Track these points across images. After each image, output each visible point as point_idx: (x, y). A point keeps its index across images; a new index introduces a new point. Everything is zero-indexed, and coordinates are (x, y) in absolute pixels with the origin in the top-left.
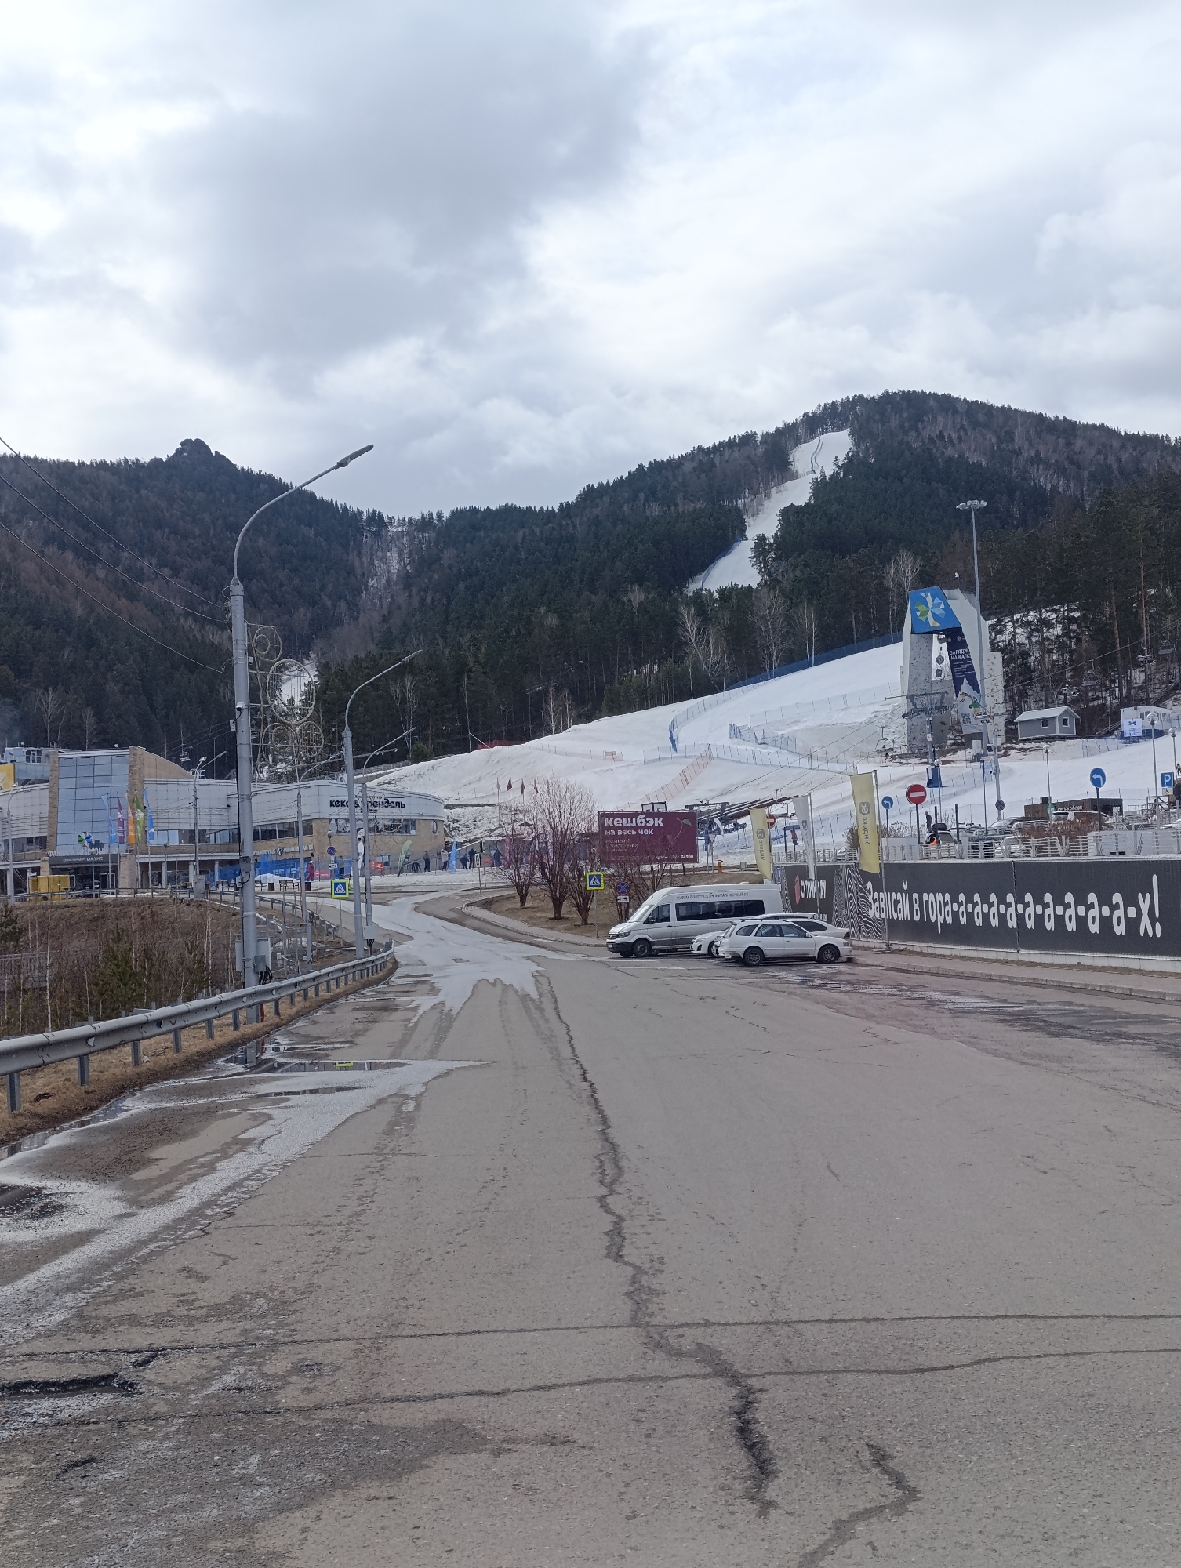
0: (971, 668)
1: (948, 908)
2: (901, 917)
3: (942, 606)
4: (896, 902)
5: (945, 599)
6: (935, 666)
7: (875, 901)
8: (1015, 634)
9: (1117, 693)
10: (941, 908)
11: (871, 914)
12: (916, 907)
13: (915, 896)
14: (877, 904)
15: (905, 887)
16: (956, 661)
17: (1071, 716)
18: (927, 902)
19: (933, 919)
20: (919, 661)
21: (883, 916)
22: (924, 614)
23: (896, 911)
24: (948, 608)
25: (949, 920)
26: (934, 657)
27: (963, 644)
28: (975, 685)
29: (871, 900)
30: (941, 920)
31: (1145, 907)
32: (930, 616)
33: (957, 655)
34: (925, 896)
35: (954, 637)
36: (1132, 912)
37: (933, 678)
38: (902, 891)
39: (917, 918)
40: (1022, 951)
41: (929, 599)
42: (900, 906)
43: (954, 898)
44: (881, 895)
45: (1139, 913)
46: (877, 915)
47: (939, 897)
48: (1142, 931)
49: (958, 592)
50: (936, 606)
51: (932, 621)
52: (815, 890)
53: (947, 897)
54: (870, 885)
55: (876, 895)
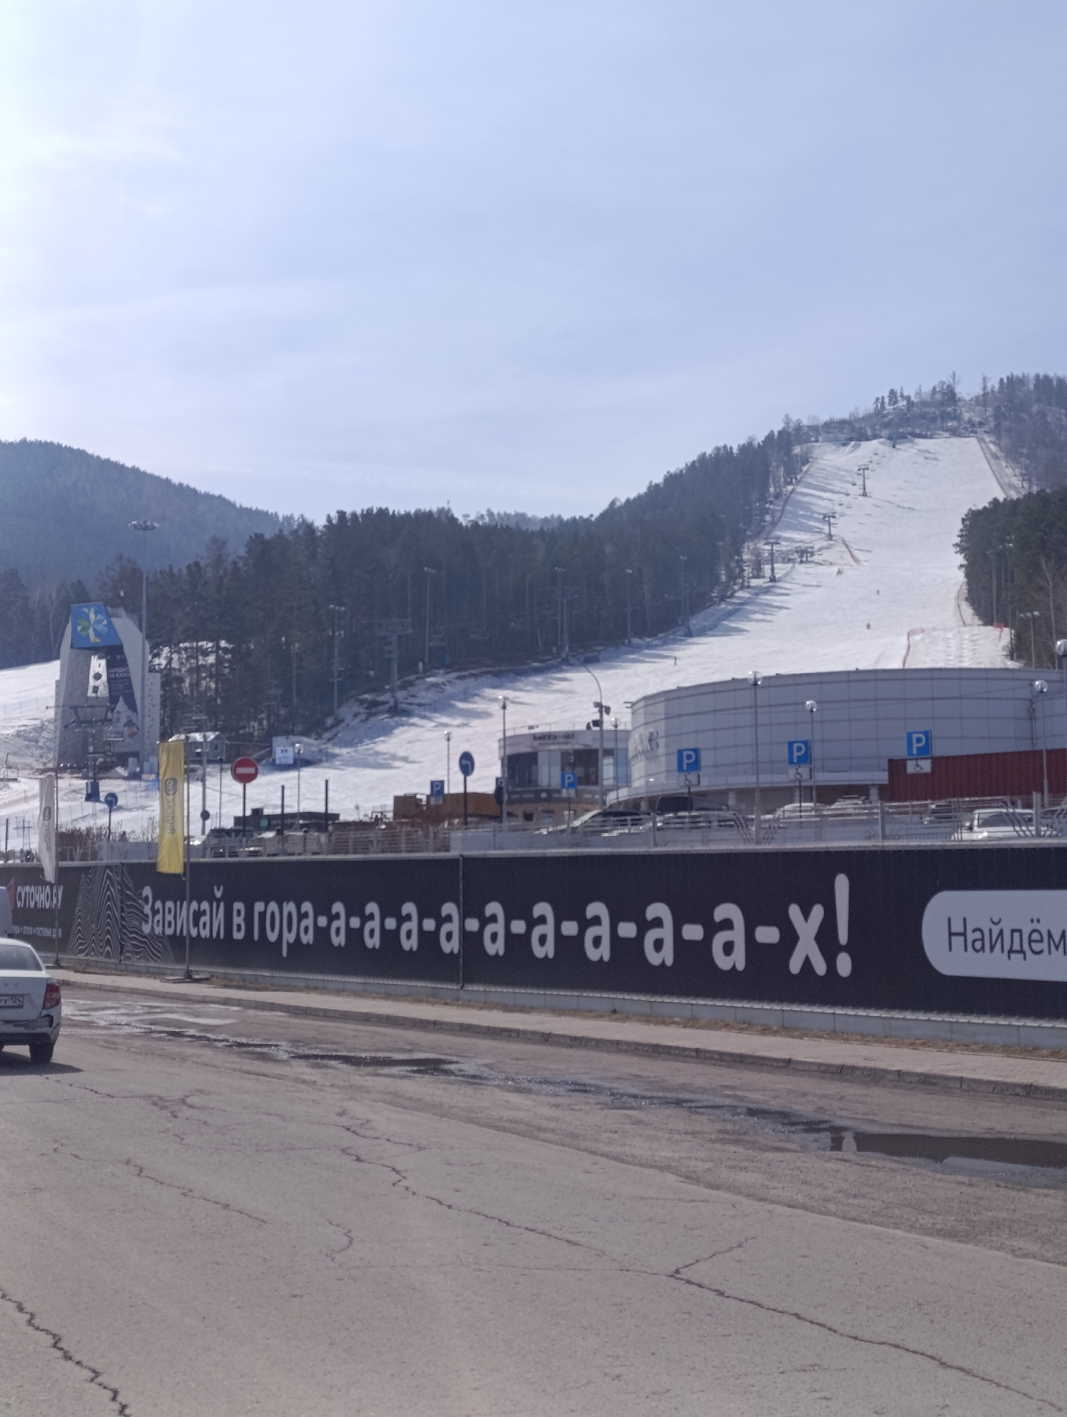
0: (130, 687)
1: (309, 922)
2: (205, 933)
3: (105, 623)
4: (198, 915)
5: (108, 617)
6: (92, 682)
7: (155, 912)
9: (265, 723)
10: (292, 924)
11: (146, 929)
12: (238, 920)
13: (238, 906)
14: (159, 917)
15: (218, 894)
16: (113, 679)
17: (222, 741)
18: (262, 915)
19: (272, 937)
20: (73, 682)
21: (169, 931)
22: (85, 629)
23: (196, 924)
24: (111, 625)
25: (308, 939)
26: (92, 674)
27: (123, 663)
28: (132, 705)
29: (147, 909)
30: (289, 937)
31: (806, 926)
32: (91, 631)
33: (116, 673)
34: (259, 907)
35: (114, 655)
36: (768, 935)
37: (90, 693)
38: (211, 899)
39: (238, 936)
40: (470, 987)
41: (92, 616)
42: (205, 919)
43: (323, 908)
44: (170, 904)
45: (790, 937)
46: (158, 930)
47: (290, 907)
48: (795, 966)
49: (122, 611)
50: (98, 622)
51: (92, 637)
52: (43, 897)
53: (307, 907)
54: (147, 891)
55: (158, 905)
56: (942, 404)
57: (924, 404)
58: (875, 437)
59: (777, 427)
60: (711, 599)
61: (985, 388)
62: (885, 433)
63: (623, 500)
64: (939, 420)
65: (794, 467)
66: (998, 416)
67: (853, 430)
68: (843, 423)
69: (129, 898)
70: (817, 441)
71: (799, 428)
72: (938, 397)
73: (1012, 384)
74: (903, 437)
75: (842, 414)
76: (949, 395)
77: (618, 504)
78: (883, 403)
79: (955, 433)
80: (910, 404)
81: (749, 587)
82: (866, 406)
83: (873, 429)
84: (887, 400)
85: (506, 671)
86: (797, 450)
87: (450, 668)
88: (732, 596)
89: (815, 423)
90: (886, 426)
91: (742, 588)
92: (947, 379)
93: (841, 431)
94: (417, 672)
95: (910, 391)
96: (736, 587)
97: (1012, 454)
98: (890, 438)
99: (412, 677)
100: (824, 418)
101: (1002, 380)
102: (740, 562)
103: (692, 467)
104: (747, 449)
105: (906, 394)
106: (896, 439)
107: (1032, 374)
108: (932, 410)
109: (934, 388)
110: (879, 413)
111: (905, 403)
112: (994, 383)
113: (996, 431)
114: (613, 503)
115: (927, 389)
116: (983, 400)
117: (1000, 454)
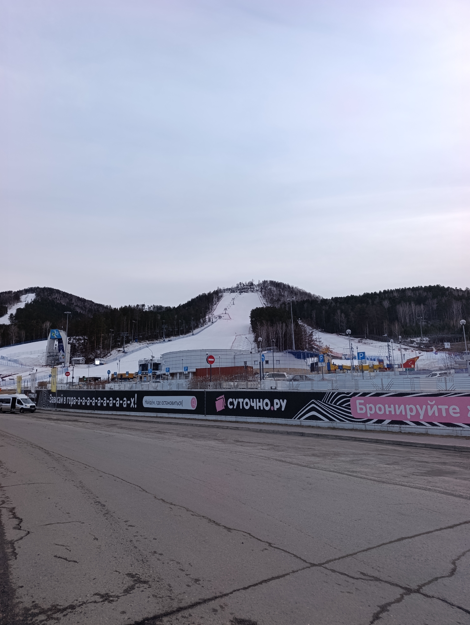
0: (63, 347)
2: (60, 403)
4: (59, 399)
5: (59, 332)
6: (55, 346)
7: (52, 399)
8: (73, 341)
9: (94, 355)
10: (72, 401)
11: (50, 402)
12: (65, 400)
13: (65, 398)
14: (53, 400)
15: (62, 396)
16: (60, 346)
17: (84, 359)
18: (68, 399)
19: (70, 403)
20: (51, 345)
21: (54, 402)
22: (54, 335)
23: (58, 401)
24: (59, 334)
25: (75, 403)
26: (55, 344)
27: (62, 342)
28: (64, 352)
29: (51, 398)
30: (72, 403)
32: (55, 335)
33: (60, 344)
34: (68, 398)
35: (60, 340)
36: (129, 402)
37: (54, 349)
39: (65, 403)
40: (95, 411)
41: (55, 332)
42: (60, 400)
43: (77, 398)
44: (54, 397)
45: (131, 402)
46: (52, 402)
47: (72, 398)
48: (131, 407)
49: (62, 331)
50: (57, 333)
51: (55, 336)
52: (33, 396)
53: (75, 398)
54: (51, 395)
55: (53, 397)
56: (250, 285)
57: (247, 285)
58: (237, 292)
59: (216, 289)
61: (259, 283)
63: (182, 304)
64: (250, 289)
65: (219, 298)
66: (261, 289)
67: (232, 290)
68: (230, 289)
69: (48, 396)
70: (224, 292)
71: (220, 290)
72: (250, 284)
73: (265, 282)
74: (242, 292)
75: (230, 287)
76: (252, 284)
77: (181, 305)
78: (238, 285)
79: (252, 291)
80: (244, 285)
82: (235, 286)
83: (236, 290)
86: (220, 294)
88: (203, 326)
89: (224, 289)
90: (239, 290)
91: (206, 324)
92: (250, 280)
93: (230, 291)
96: (204, 324)
97: (264, 296)
98: (239, 292)
100: (226, 288)
101: (263, 281)
102: (205, 319)
103: (197, 297)
104: (209, 294)
105: (243, 283)
107: (269, 280)
108: (248, 287)
109: (249, 282)
110: (238, 287)
112: (261, 282)
113: (261, 291)
114: (180, 305)
115: (247, 283)
116: (259, 285)
117: (262, 297)
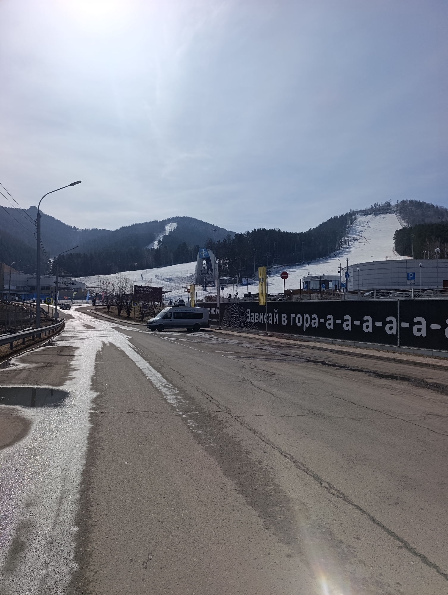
0: (211, 267)
2: (271, 322)
3: (206, 252)
4: (268, 317)
6: (203, 266)
7: (251, 316)
8: (220, 261)
9: (240, 275)
10: (308, 321)
11: (248, 320)
12: (284, 319)
13: (284, 315)
14: (253, 317)
15: (276, 311)
17: (231, 279)
18: (294, 319)
19: (299, 325)
20: (199, 266)
21: (257, 321)
23: (267, 320)
24: (207, 253)
25: (315, 326)
26: (203, 263)
27: (210, 261)
28: (212, 271)
29: (248, 315)
30: (306, 325)
32: (203, 254)
33: (209, 263)
34: (293, 315)
35: (208, 260)
37: (203, 268)
38: (273, 313)
39: (284, 324)
40: (404, 347)
42: (271, 318)
43: (322, 317)
44: (257, 314)
46: (253, 321)
47: (307, 316)
49: (210, 250)
51: (203, 256)
52: (213, 311)
53: (315, 316)
54: (248, 310)
55: (253, 314)
56: (387, 206)
57: (383, 206)
58: (371, 214)
59: (349, 212)
60: (335, 250)
61: (397, 203)
62: (373, 213)
64: (386, 210)
65: (352, 221)
66: (401, 209)
67: (366, 212)
69: (242, 312)
70: (358, 215)
71: (353, 212)
73: (404, 202)
74: (378, 214)
75: (363, 209)
76: (389, 204)
79: (390, 213)
80: (380, 206)
81: (343, 247)
82: (369, 207)
83: (371, 212)
84: (374, 206)
85: (291, 265)
86: (353, 217)
87: (278, 264)
88: (339, 249)
89: (357, 211)
90: (374, 211)
91: (342, 247)
93: (363, 213)
94: (271, 265)
95: (379, 204)
96: (340, 247)
97: (404, 218)
99: (270, 266)
100: (359, 210)
101: (401, 201)
102: (341, 242)
104: (341, 216)
105: (378, 204)
106: (376, 214)
107: (409, 200)
108: (385, 208)
109: (385, 203)
110: (372, 208)
111: (378, 206)
112: (399, 202)
113: (400, 213)
114: (310, 229)
115: (383, 203)
116: (397, 206)
117: (401, 218)
